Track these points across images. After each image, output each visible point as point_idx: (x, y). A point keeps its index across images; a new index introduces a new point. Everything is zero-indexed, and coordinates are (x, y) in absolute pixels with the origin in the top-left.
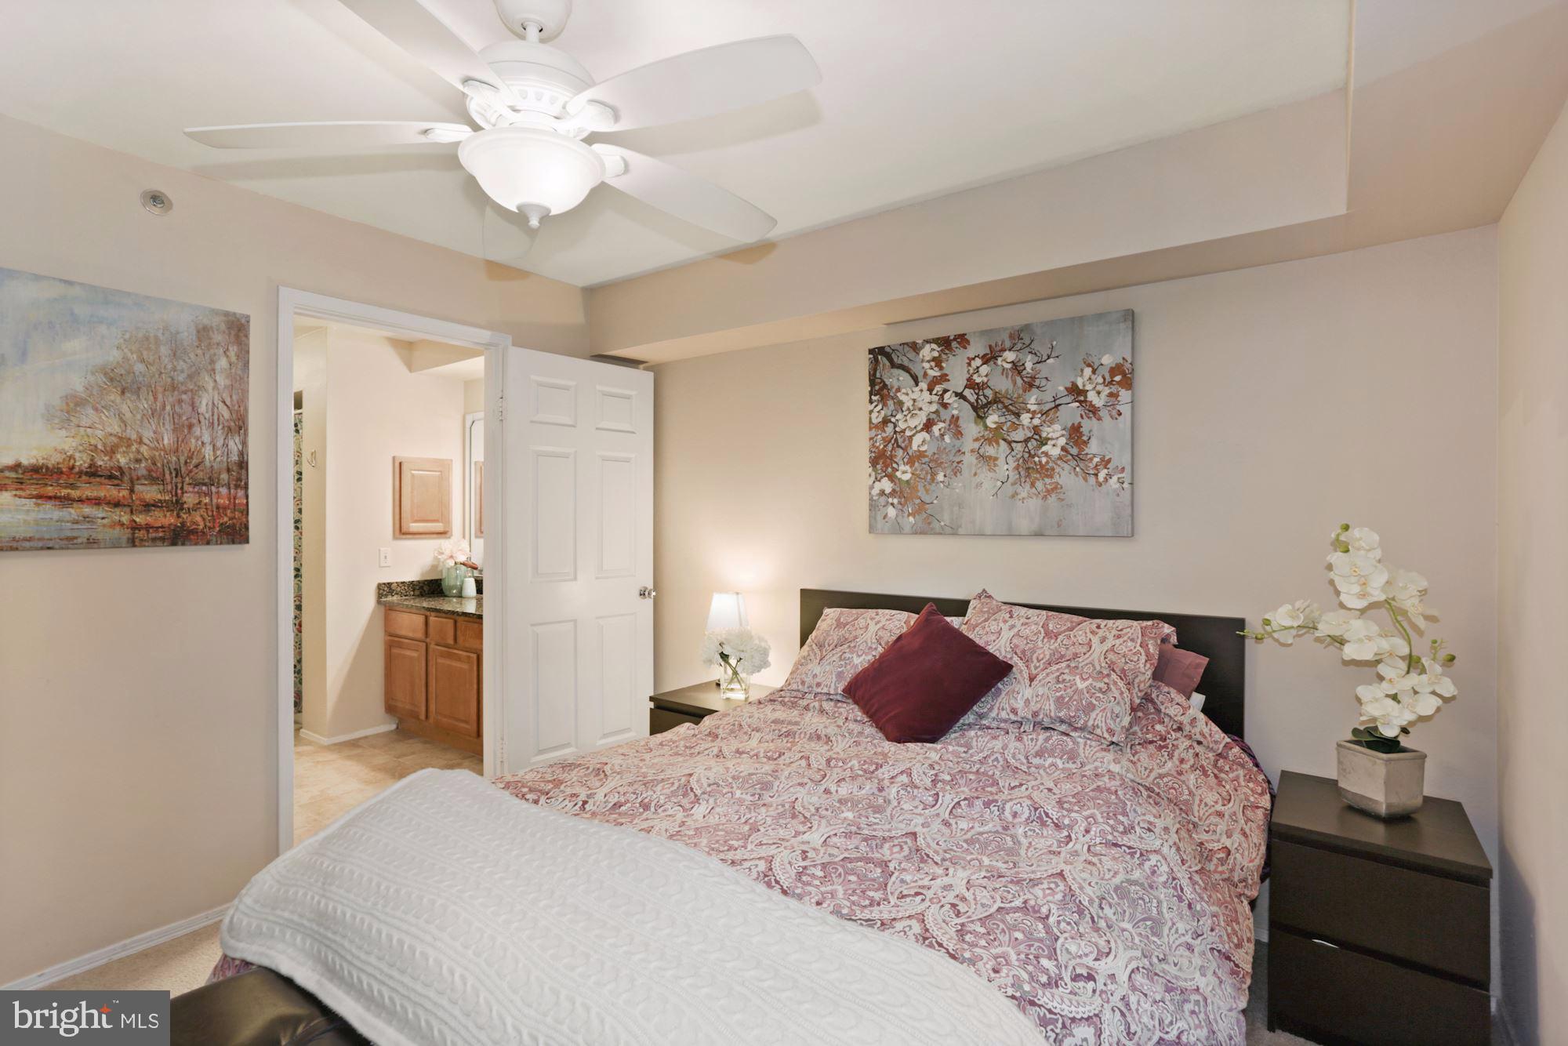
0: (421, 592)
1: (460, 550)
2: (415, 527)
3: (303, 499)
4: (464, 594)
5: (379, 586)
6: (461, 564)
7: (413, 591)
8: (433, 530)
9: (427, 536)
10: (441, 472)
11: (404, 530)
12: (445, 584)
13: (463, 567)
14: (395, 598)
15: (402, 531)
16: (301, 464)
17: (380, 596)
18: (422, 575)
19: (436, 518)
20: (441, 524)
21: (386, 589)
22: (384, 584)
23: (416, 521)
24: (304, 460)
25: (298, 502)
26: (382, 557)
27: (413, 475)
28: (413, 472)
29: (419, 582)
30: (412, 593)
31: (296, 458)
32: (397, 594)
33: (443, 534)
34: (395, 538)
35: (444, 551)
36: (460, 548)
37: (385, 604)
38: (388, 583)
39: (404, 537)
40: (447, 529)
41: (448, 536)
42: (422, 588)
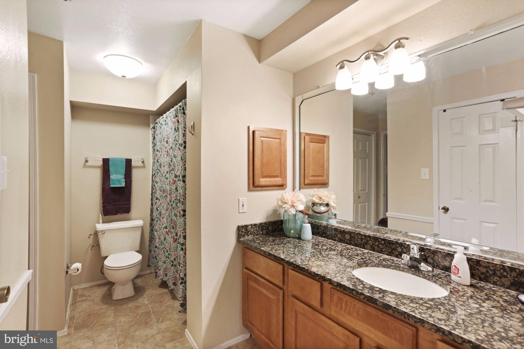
0: (267, 231)
1: (299, 201)
2: (263, 181)
3: (187, 161)
4: (302, 237)
5: (239, 228)
6: (300, 211)
7: (262, 231)
8: (275, 183)
9: (271, 188)
10: (280, 139)
11: (256, 184)
12: (287, 226)
13: (301, 215)
14: (250, 237)
15: (255, 185)
16: (186, 136)
17: (239, 236)
18: (267, 217)
19: (277, 175)
20: (280, 179)
21: (244, 230)
22: (242, 226)
23: (264, 177)
24: (187, 130)
25: (184, 163)
26: (241, 204)
27: (262, 141)
28: (262, 139)
29: (265, 223)
30: (261, 232)
31: (183, 132)
32: (251, 234)
33: (282, 186)
34: (249, 190)
35: (287, 201)
36: (299, 199)
37: (244, 243)
38: (245, 226)
39: (256, 189)
40: (284, 183)
41: (284, 187)
42: (267, 228)
